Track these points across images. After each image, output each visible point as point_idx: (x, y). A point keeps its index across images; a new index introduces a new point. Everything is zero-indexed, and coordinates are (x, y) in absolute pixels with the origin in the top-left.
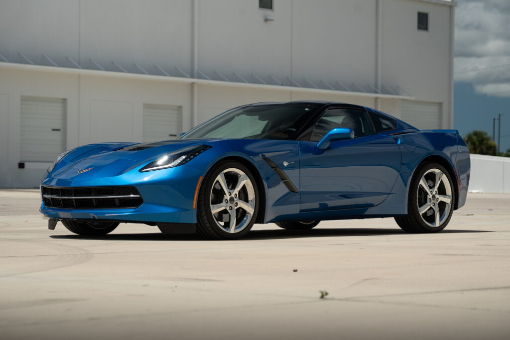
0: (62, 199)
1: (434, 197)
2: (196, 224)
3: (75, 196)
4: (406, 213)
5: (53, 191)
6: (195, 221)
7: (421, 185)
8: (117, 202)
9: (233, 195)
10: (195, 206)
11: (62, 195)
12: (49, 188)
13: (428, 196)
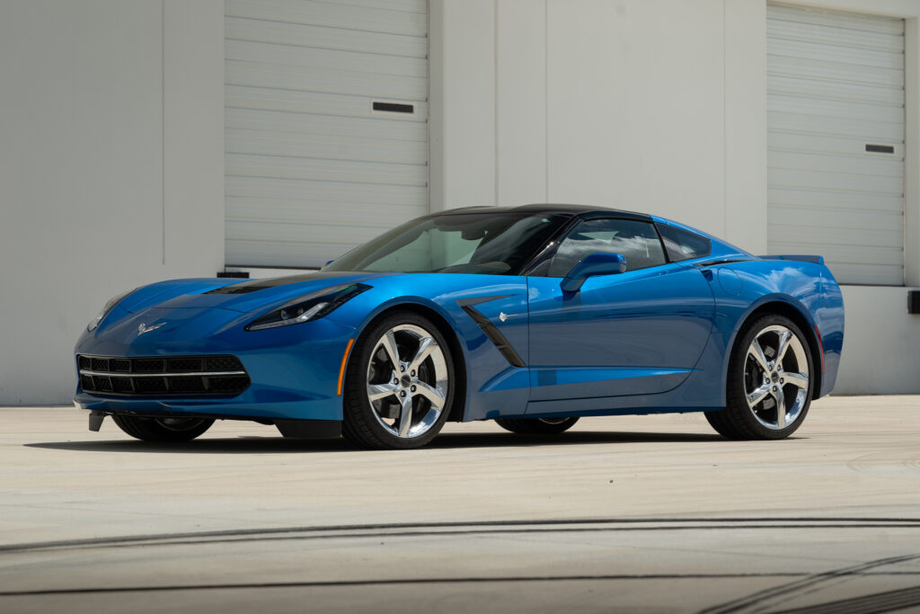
0: (112, 378)
1: (775, 375)
2: (343, 422)
3: (133, 372)
4: (724, 404)
5: (96, 364)
6: (340, 417)
7: (750, 354)
8: (206, 384)
9: (408, 372)
10: (340, 390)
11: (112, 370)
12: (89, 359)
13: (764, 374)
